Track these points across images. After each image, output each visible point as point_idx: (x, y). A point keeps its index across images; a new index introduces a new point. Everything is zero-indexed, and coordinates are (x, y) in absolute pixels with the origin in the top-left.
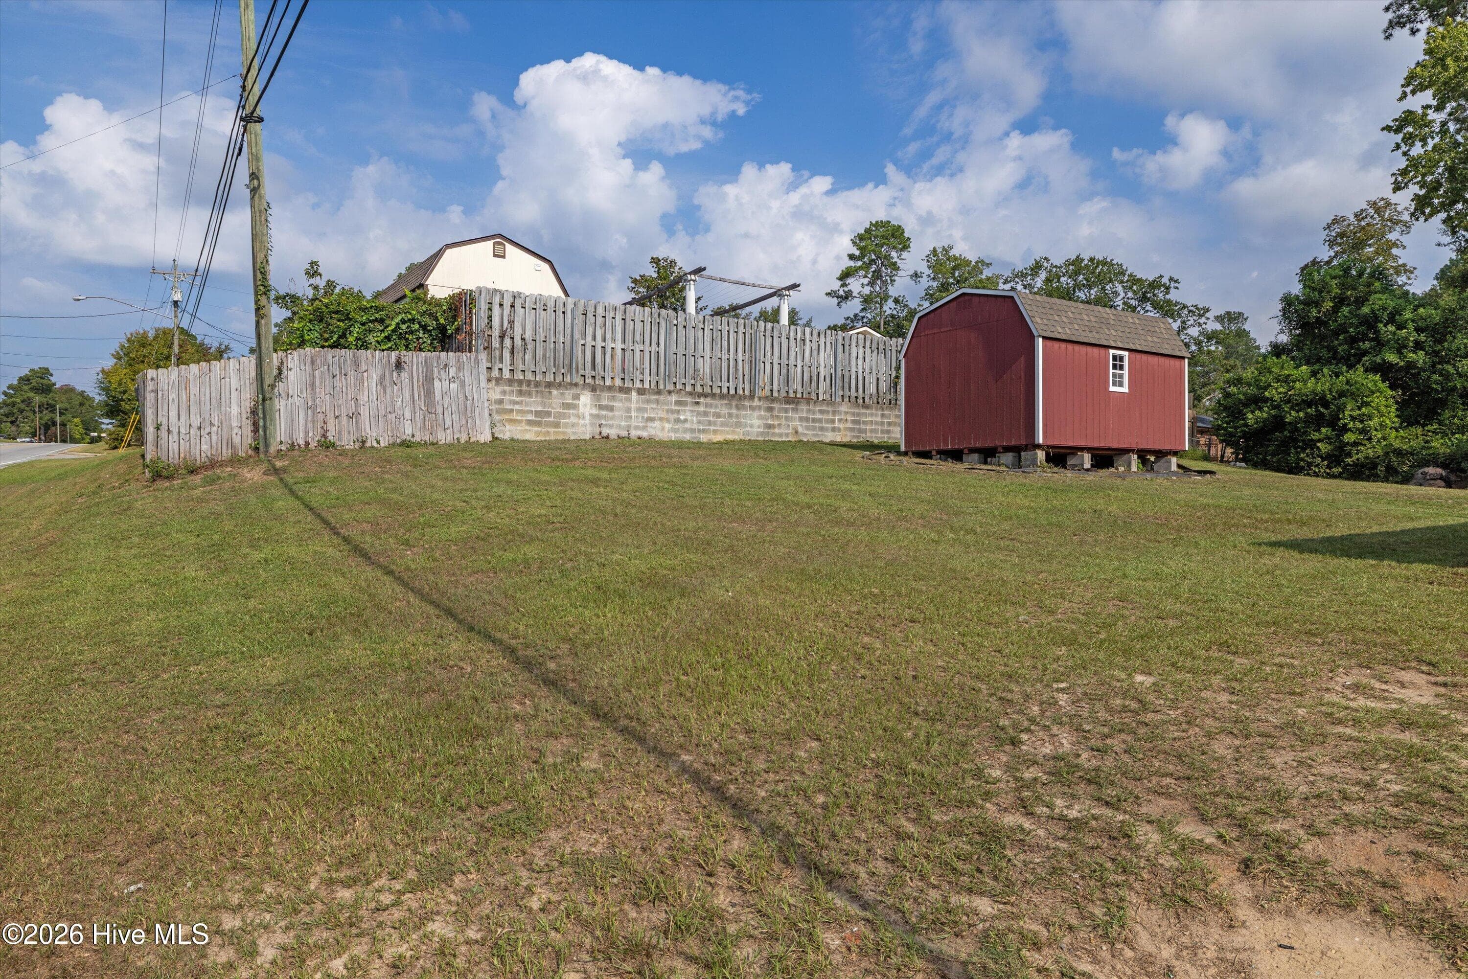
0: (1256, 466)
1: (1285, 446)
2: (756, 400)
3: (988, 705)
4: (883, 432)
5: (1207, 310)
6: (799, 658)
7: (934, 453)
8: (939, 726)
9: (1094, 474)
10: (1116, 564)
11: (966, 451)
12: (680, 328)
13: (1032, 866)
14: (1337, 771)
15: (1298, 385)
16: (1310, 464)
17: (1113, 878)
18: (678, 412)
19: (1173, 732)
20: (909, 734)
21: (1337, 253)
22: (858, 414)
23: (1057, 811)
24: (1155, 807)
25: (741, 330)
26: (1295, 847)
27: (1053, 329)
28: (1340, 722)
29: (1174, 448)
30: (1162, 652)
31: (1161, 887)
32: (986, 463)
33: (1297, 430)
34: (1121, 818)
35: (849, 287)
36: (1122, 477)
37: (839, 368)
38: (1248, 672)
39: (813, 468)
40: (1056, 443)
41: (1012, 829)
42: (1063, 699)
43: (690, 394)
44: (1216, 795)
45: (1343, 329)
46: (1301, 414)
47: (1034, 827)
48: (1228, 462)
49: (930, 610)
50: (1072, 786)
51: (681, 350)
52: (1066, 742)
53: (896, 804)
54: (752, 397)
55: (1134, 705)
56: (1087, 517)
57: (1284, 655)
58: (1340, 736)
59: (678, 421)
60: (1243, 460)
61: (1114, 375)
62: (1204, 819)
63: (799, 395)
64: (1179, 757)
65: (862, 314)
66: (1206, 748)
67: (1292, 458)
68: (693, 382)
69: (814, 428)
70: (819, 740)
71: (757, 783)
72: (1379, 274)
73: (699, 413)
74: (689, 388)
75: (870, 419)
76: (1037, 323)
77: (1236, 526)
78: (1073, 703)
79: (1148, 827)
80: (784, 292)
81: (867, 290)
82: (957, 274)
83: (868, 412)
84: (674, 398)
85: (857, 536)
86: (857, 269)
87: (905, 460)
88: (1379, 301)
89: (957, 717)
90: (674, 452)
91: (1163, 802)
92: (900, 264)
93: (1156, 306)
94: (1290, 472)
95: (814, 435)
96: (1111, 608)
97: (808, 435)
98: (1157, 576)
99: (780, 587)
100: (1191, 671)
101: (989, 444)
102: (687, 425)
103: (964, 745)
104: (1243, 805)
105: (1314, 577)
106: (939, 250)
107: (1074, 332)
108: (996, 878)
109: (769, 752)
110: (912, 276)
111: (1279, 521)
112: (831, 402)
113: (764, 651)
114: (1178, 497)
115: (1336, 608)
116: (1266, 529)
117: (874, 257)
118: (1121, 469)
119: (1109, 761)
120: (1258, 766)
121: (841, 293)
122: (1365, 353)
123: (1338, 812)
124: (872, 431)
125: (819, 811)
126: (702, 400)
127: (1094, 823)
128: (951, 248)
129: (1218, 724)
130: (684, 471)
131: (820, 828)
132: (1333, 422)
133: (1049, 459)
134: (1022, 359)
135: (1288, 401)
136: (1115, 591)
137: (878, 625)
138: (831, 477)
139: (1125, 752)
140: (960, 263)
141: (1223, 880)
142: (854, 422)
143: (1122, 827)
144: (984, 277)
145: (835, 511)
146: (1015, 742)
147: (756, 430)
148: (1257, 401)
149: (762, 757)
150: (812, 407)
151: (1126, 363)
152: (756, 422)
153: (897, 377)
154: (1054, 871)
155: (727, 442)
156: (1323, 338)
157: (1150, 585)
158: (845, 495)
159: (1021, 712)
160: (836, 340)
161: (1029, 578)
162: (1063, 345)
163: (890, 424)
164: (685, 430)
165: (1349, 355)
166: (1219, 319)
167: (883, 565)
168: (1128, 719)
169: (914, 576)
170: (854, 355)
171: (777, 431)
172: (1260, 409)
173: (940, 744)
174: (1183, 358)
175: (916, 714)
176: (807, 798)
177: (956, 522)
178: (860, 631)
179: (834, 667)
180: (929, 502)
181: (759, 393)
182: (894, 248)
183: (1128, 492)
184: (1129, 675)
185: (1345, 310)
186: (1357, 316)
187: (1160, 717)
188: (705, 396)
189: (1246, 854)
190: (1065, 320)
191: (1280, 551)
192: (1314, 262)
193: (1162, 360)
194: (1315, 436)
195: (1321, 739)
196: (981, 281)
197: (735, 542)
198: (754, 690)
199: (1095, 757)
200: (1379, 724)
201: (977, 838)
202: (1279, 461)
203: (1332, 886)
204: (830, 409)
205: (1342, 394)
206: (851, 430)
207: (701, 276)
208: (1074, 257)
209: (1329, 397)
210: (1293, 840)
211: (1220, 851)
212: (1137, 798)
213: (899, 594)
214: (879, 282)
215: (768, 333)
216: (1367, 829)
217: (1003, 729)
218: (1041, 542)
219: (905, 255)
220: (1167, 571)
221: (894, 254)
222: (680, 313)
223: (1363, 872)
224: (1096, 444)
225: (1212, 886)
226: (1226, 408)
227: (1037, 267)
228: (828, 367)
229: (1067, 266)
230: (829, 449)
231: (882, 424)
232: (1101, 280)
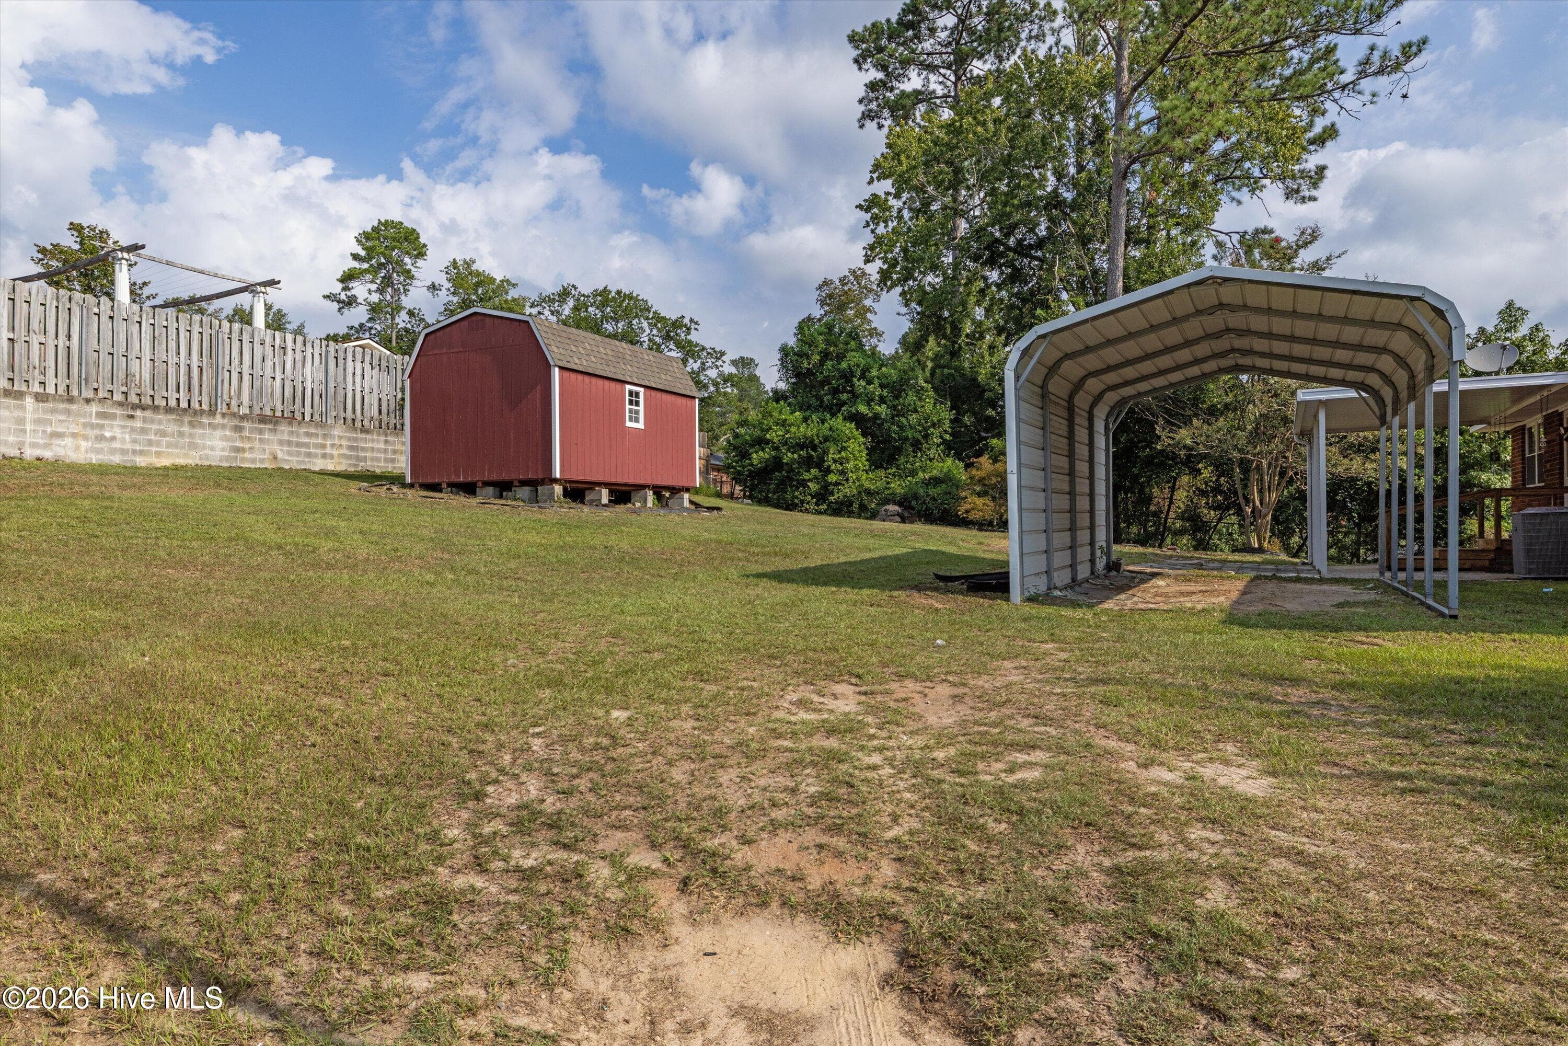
0: (760, 502)
1: (782, 485)
2: (218, 416)
3: (456, 760)
4: (386, 460)
5: (723, 354)
6: (233, 731)
7: (444, 485)
8: (397, 791)
9: (610, 509)
10: (617, 600)
11: (480, 484)
12: (104, 318)
13: (478, 926)
14: (771, 781)
15: (793, 429)
16: (802, 502)
17: (559, 922)
18: (102, 427)
19: (639, 764)
20: (360, 804)
21: (826, 312)
22: (356, 439)
23: (513, 863)
24: (610, 842)
25: (196, 329)
26: (727, 857)
27: (569, 359)
28: (780, 736)
29: (686, 485)
30: (642, 686)
31: (606, 921)
32: (501, 497)
33: (792, 470)
34: (575, 858)
35: (353, 292)
36: (637, 512)
37: (331, 385)
38: (714, 698)
39: (294, 501)
40: (574, 477)
41: (463, 892)
42: (537, 744)
43: (120, 404)
44: (666, 820)
45: (826, 381)
46: (796, 456)
47: (487, 884)
48: (737, 498)
49: (408, 660)
50: (533, 833)
51: (105, 347)
52: (533, 787)
53: (331, 886)
54: (212, 412)
55: (605, 741)
56: (597, 554)
57: (747, 679)
58: (778, 749)
59: (101, 438)
60: (750, 497)
61: (630, 411)
62: (654, 846)
63: (278, 414)
64: (640, 788)
65: (370, 325)
66: (665, 775)
67: (788, 496)
68: (124, 389)
69: (298, 454)
70: (243, 827)
71: (149, 892)
72: (854, 335)
73: (133, 430)
74: (118, 397)
75: (370, 445)
76: (554, 352)
77: (732, 559)
78: (547, 746)
79: (601, 863)
80: (259, 289)
81: (375, 298)
82: (480, 292)
83: (369, 437)
84: (94, 408)
85: (335, 581)
86: (363, 272)
87: (410, 493)
88: (854, 358)
89: (420, 778)
90: (95, 478)
91: (620, 835)
92: (414, 272)
93: (679, 345)
94: (787, 509)
95: (298, 462)
96: (603, 645)
97: (291, 462)
98: (653, 611)
99: (221, 646)
100: (665, 702)
101: (504, 477)
102: (116, 445)
103: (422, 806)
104: (689, 826)
105: (786, 605)
106: (460, 263)
107: (592, 365)
108: (437, 949)
109: (171, 852)
110: (429, 288)
111: (769, 554)
112: (322, 424)
113: (184, 727)
114: (685, 532)
115: (797, 632)
116: (756, 562)
117: (383, 260)
118: (638, 505)
119: (574, 802)
120: (708, 786)
121: (343, 297)
122: (843, 403)
123: (766, 819)
124: (372, 459)
125: (232, 912)
126: (138, 413)
127: (548, 868)
128: (474, 262)
129: (680, 751)
130: (107, 503)
131: (228, 934)
132: (820, 464)
133: (566, 494)
134: (539, 388)
135: (785, 444)
136: (610, 627)
137: (342, 682)
138: (315, 512)
139: (590, 790)
140: (484, 280)
141: (663, 902)
142: (350, 448)
143: (576, 868)
144: (509, 298)
145: (314, 552)
146: (479, 796)
147: (218, 453)
148: (760, 442)
149: (161, 859)
150: (295, 429)
151: (641, 400)
152: (219, 444)
153: (403, 399)
154: (501, 927)
155: (176, 468)
156: (813, 387)
157: (643, 620)
158: (330, 533)
159: (492, 763)
160: (327, 352)
161: (525, 619)
162: (580, 377)
163: (395, 452)
164: (113, 451)
165: (832, 405)
166: (734, 362)
167: (361, 612)
168: (599, 757)
169: (397, 623)
170: (350, 370)
171: (247, 455)
172: (763, 449)
173: (394, 810)
174: (694, 398)
175: (372, 780)
176: (217, 900)
177: (458, 561)
178: (320, 690)
179: (278, 737)
180: (431, 540)
181: (222, 408)
182: (407, 253)
183: (640, 527)
184: (607, 712)
185: (829, 363)
186: (838, 370)
187: (630, 750)
188: (143, 408)
189: (685, 874)
190: (582, 351)
191: (764, 582)
192: (809, 318)
193: (674, 398)
194: (806, 476)
195: (763, 753)
196: (506, 301)
197: (166, 593)
198: (162, 777)
199: (559, 800)
200: (810, 734)
201: (423, 908)
202: (778, 499)
203: (753, 888)
204: (320, 432)
205: (826, 439)
206: (347, 457)
207: (139, 256)
208: (601, 288)
209: (817, 441)
210: (727, 851)
211: (664, 875)
212: (595, 835)
213: (375, 646)
214: (390, 290)
215: (235, 336)
216: (786, 830)
217: (468, 783)
218: (547, 580)
219: (420, 263)
220: (662, 604)
221: (407, 260)
222: (104, 299)
223: (779, 870)
224: (613, 480)
225: (653, 910)
226: (736, 448)
227: (564, 294)
228: (317, 383)
229: (595, 296)
230: (317, 478)
231: (386, 451)
232: (627, 314)
